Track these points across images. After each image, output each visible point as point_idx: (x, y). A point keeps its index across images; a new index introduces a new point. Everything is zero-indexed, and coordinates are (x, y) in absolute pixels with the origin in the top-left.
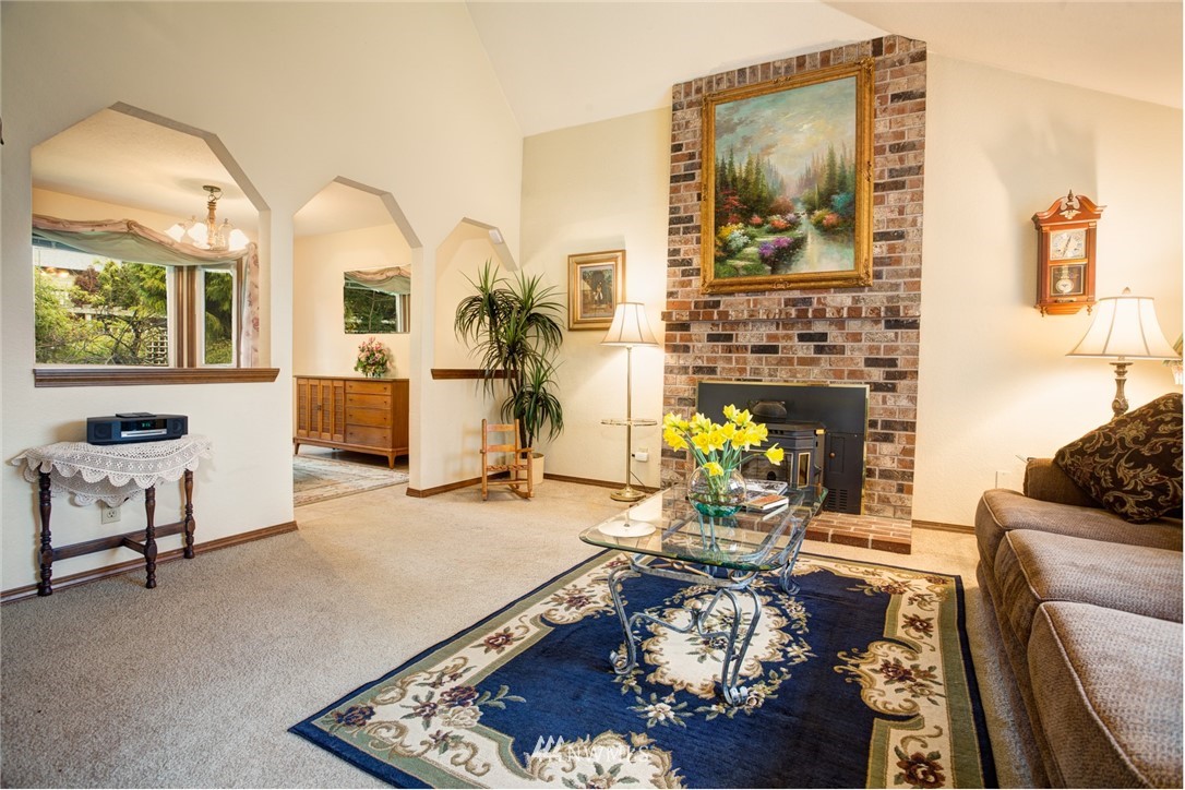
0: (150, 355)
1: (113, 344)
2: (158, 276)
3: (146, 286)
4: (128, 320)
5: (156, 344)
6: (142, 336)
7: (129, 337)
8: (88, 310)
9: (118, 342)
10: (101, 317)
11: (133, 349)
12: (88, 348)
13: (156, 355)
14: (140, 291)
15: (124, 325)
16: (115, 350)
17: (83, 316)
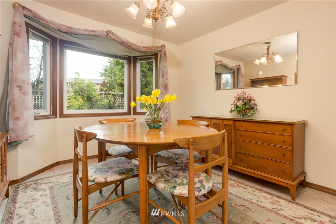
0: (118, 105)
1: (108, 102)
2: (120, 79)
3: (117, 82)
4: (112, 94)
5: (120, 102)
6: (116, 99)
7: (113, 100)
8: (103, 92)
9: (110, 101)
10: (106, 94)
11: (114, 103)
12: (102, 103)
13: (120, 105)
14: (115, 84)
15: (111, 96)
16: (109, 104)
17: (102, 94)
